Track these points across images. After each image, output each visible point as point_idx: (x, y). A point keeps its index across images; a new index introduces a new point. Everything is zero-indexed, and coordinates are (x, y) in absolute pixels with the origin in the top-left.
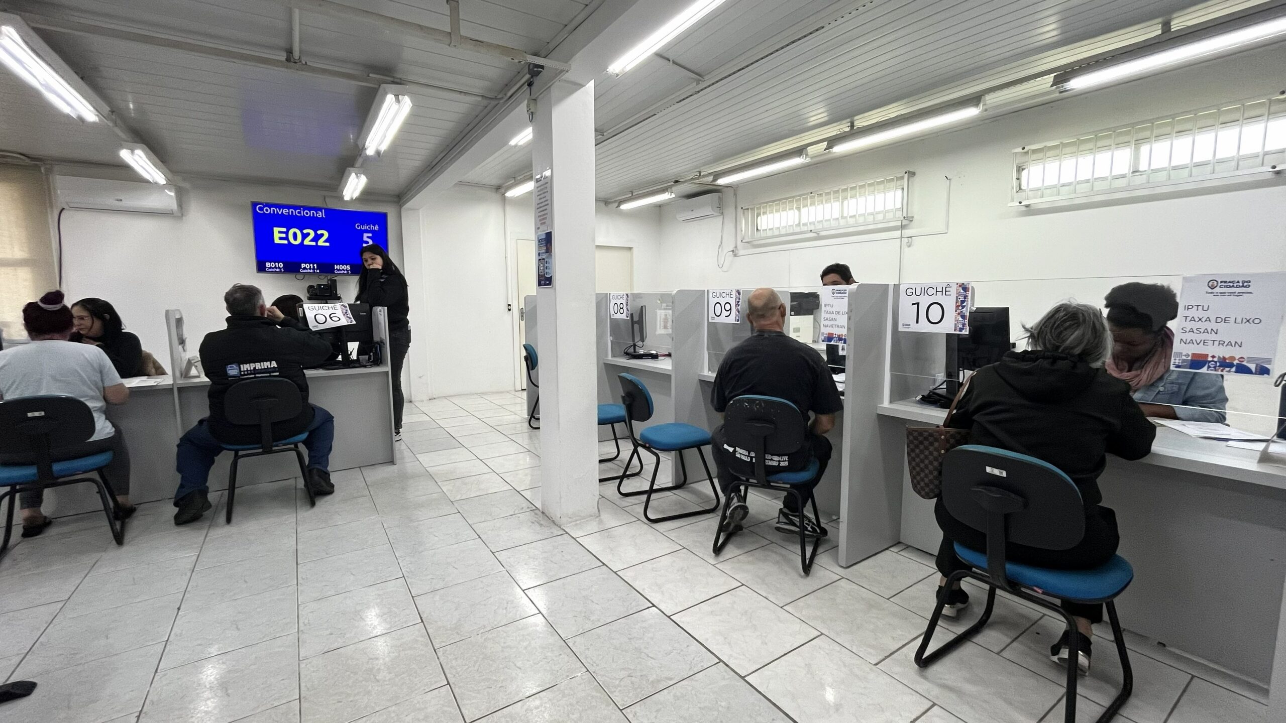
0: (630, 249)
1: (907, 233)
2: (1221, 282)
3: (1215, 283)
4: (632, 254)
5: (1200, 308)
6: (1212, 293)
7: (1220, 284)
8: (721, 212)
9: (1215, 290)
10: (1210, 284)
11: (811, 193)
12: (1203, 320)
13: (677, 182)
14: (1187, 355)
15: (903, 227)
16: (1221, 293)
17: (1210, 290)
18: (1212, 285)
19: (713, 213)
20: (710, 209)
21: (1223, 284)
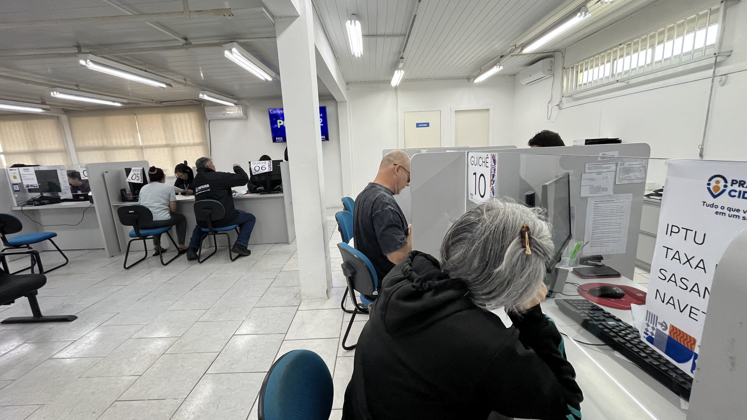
0: (488, 110)
1: (721, 70)
2: (733, 182)
3: (722, 183)
4: (489, 114)
5: (691, 234)
6: (712, 206)
7: (729, 188)
8: (552, 73)
9: (718, 201)
10: (713, 183)
11: (620, 45)
12: (694, 262)
13: (502, 57)
14: (664, 325)
15: (716, 64)
16: (730, 209)
17: (710, 200)
18: (717, 188)
19: (544, 75)
20: (544, 72)
21: (736, 187)
